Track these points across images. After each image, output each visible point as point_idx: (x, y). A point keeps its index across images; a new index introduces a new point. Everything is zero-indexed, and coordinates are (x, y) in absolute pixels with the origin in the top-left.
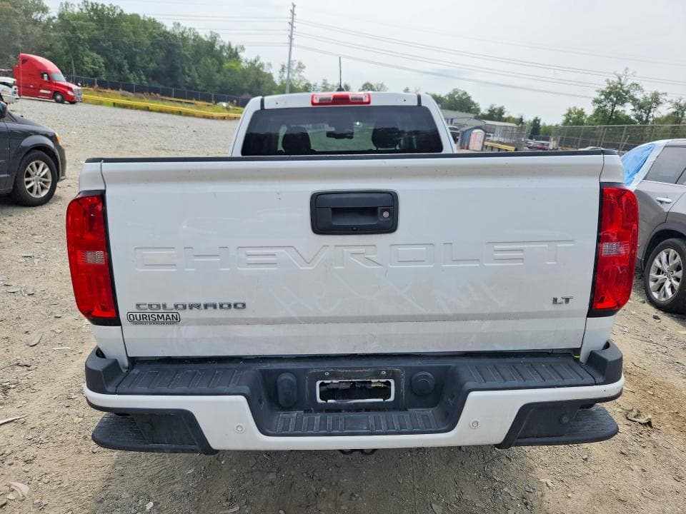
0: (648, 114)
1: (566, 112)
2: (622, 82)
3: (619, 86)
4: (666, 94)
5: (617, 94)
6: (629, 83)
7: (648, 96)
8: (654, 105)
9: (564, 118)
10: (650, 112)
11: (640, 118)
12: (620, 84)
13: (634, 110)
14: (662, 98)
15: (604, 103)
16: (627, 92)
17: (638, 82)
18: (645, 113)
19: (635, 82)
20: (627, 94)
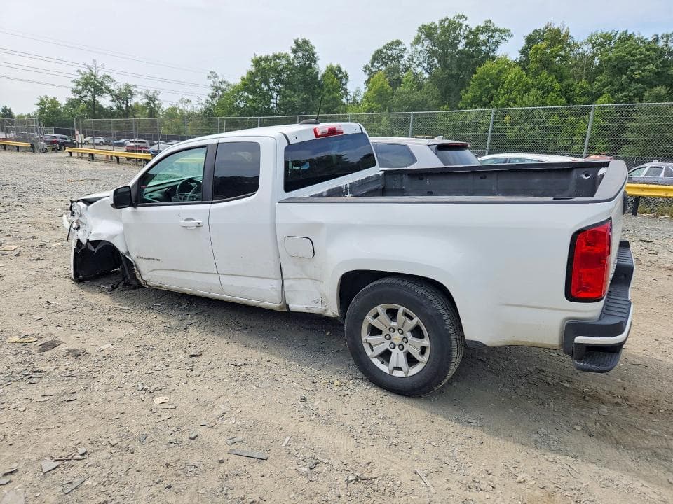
0: (127, 104)
1: (39, 101)
2: (94, 73)
3: (93, 77)
4: (136, 86)
5: (92, 84)
6: (100, 74)
7: (122, 87)
8: (129, 96)
9: (38, 107)
10: (127, 102)
11: (119, 108)
12: (92, 75)
13: (113, 101)
14: (134, 90)
15: (84, 93)
16: (102, 84)
17: (109, 74)
18: (123, 103)
19: (107, 74)
20: (102, 85)
